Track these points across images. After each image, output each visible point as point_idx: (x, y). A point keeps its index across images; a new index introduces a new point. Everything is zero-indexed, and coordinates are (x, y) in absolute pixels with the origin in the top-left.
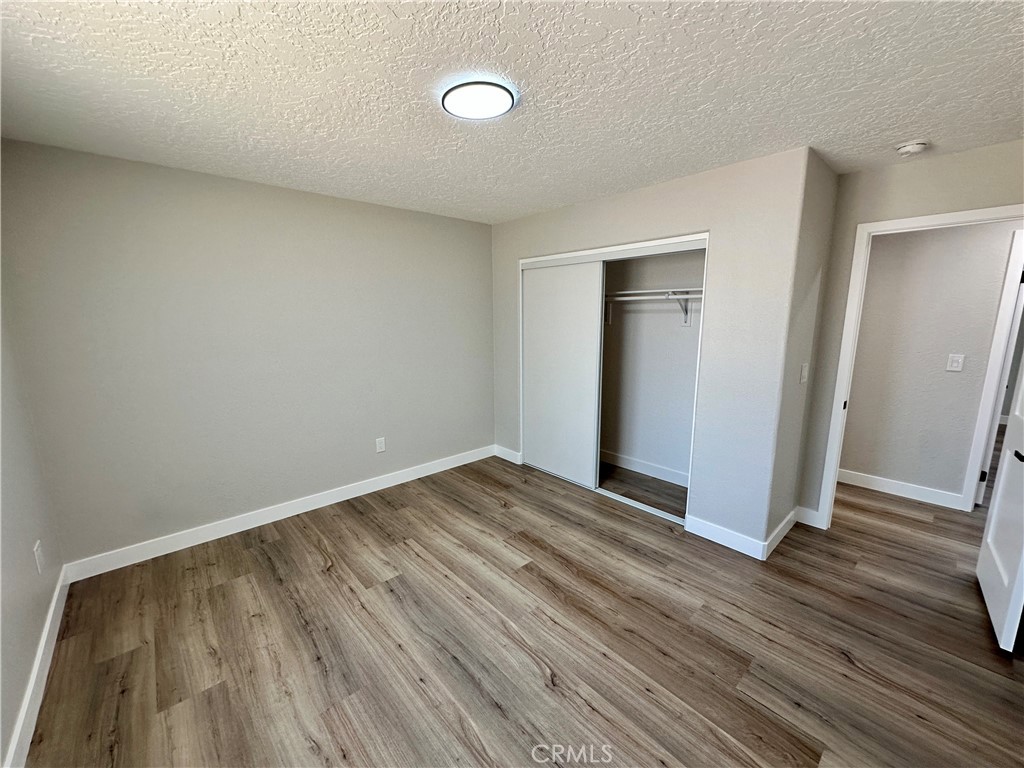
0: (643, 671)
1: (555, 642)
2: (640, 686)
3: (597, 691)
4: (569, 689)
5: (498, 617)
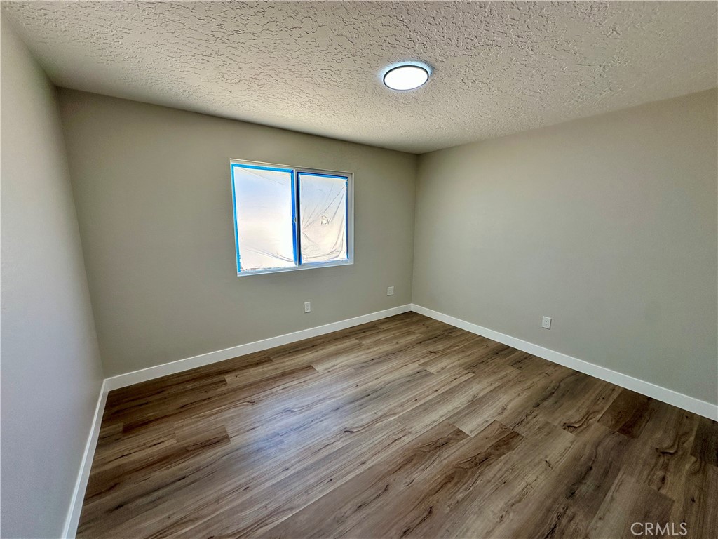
0: (345, 483)
1: (377, 437)
2: (335, 476)
3: (336, 451)
4: (341, 438)
5: (399, 413)
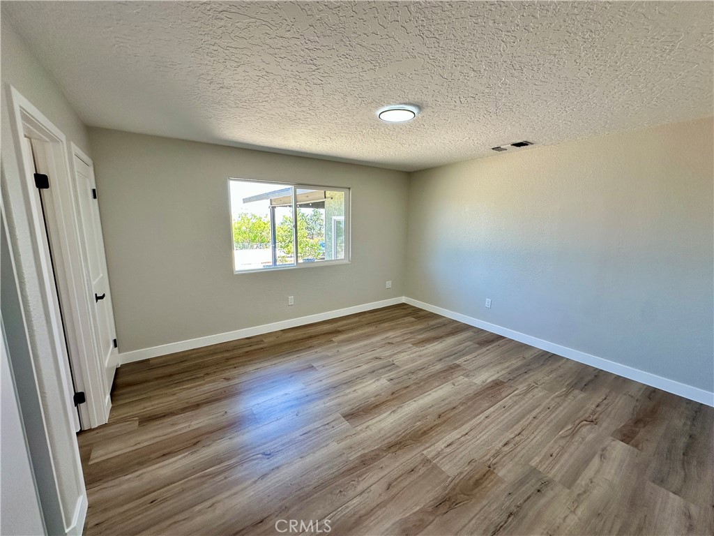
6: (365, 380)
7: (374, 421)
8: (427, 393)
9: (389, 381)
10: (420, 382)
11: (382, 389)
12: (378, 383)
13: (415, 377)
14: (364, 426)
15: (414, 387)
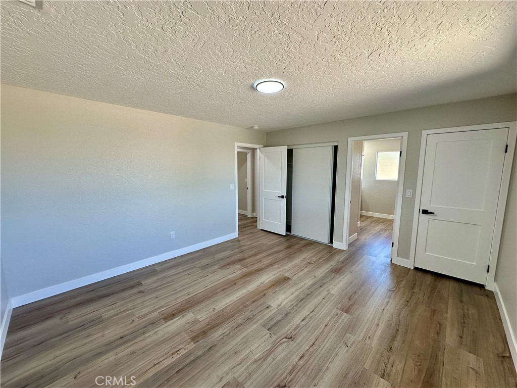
6: (289, 304)
7: (272, 278)
8: (239, 298)
9: (270, 306)
10: (242, 308)
11: (273, 297)
12: (278, 302)
13: (247, 313)
14: (276, 276)
15: (248, 303)
